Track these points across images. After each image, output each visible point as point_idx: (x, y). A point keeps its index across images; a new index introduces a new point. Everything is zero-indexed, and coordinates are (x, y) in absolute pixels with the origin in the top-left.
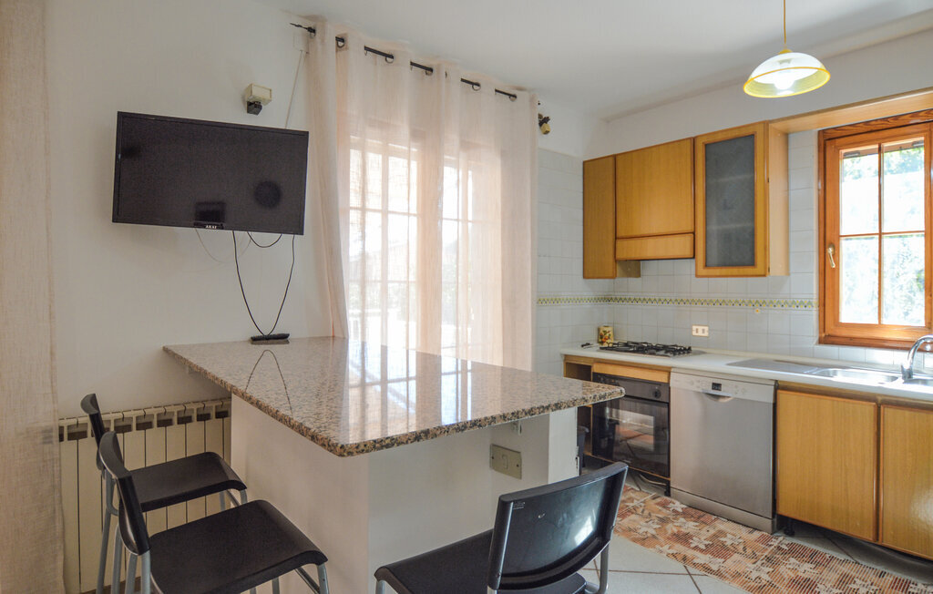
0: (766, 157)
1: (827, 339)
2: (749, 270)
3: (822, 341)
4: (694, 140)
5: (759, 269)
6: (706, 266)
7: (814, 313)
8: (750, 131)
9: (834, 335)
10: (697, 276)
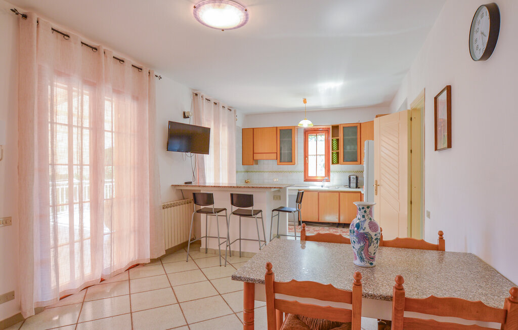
0: (295, 133)
1: (306, 180)
2: (291, 163)
3: (305, 181)
4: (277, 128)
5: (293, 163)
6: (280, 162)
7: (303, 174)
8: (291, 128)
9: (307, 179)
10: (278, 165)
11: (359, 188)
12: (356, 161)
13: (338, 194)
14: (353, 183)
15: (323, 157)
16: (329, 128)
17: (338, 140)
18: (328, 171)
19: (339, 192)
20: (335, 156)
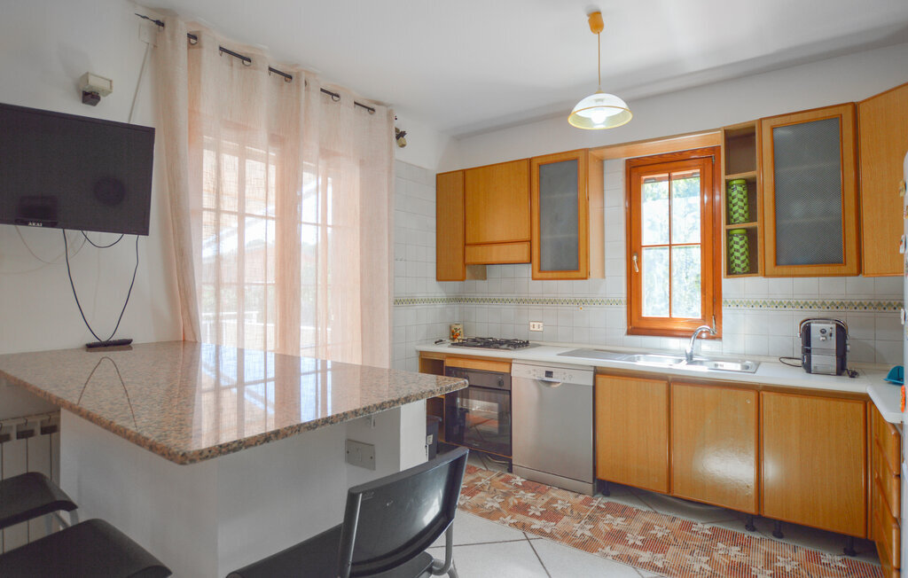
0: (587, 179)
1: (633, 331)
2: (575, 275)
3: (629, 332)
4: (530, 161)
5: (582, 273)
6: (541, 270)
7: (623, 309)
8: (575, 155)
9: (639, 326)
10: (533, 279)
11: (853, 375)
12: (840, 262)
13: (753, 395)
14: (824, 351)
15: (696, 253)
16: (715, 150)
17: (750, 185)
18: (713, 301)
19: (759, 390)
20: (739, 244)
